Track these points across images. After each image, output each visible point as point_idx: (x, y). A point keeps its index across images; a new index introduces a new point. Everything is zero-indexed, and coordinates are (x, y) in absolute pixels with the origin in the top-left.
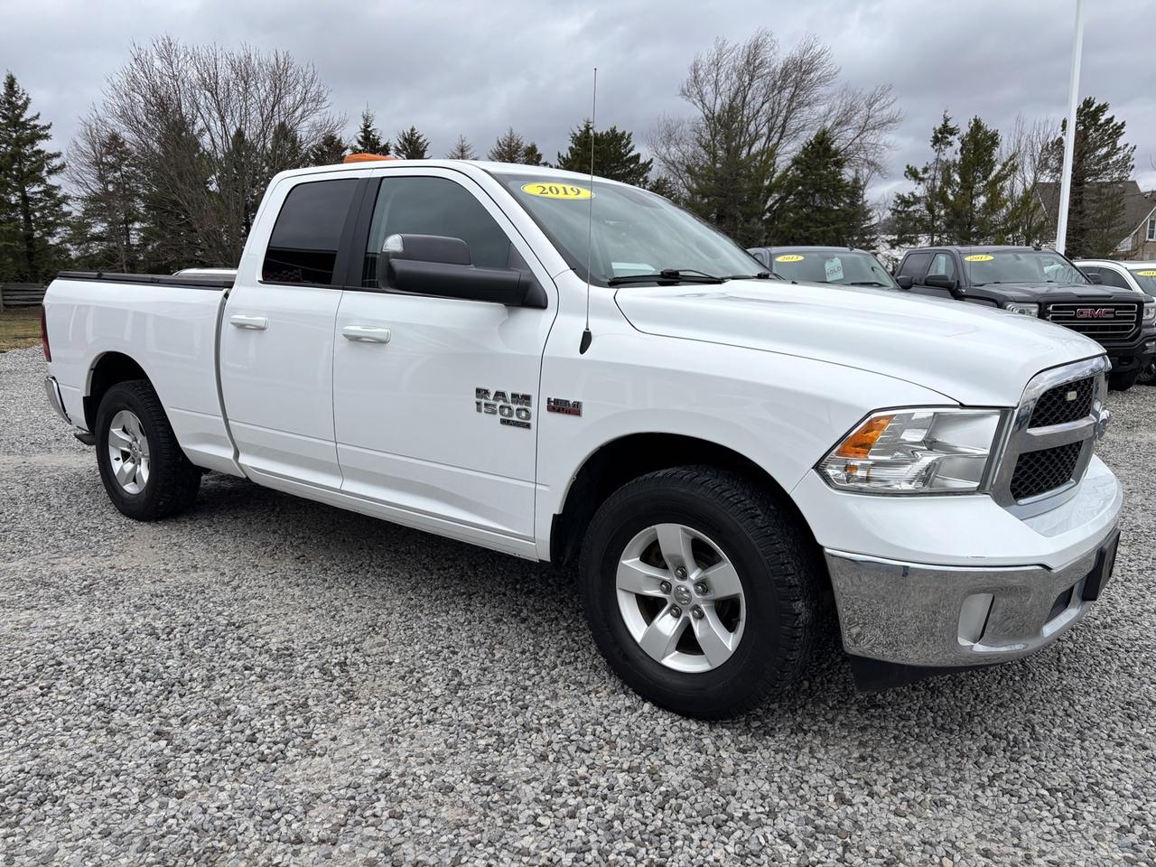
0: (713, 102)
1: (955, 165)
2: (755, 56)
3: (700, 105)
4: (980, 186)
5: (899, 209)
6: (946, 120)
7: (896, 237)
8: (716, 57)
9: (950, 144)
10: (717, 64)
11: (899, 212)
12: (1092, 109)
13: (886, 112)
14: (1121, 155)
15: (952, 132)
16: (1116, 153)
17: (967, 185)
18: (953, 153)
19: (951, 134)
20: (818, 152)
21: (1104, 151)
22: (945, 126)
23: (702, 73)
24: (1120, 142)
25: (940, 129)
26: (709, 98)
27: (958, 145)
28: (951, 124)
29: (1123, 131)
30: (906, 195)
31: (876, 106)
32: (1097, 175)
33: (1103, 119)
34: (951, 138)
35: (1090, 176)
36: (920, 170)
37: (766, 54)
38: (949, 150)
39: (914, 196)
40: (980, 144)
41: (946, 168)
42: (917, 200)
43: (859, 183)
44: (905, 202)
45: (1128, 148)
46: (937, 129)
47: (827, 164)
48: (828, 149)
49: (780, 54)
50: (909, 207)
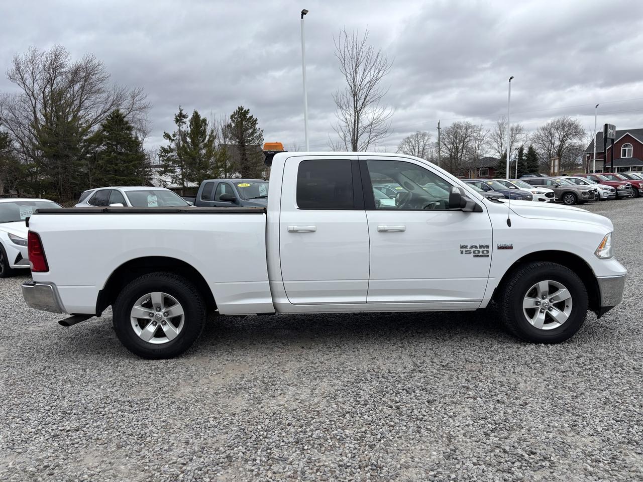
0: (32, 84)
1: (188, 133)
2: (56, 60)
3: (22, 85)
4: (201, 145)
5: (162, 154)
6: (181, 111)
7: (163, 169)
8: (30, 58)
9: (185, 123)
10: (32, 61)
11: (163, 156)
12: (243, 111)
13: (143, 102)
14: (258, 133)
15: (185, 117)
16: (255, 133)
17: (195, 144)
18: (186, 127)
19: (184, 118)
20: (116, 122)
21: (250, 131)
22: (181, 113)
23: (22, 67)
24: (257, 126)
25: (178, 115)
26: (29, 82)
27: (188, 123)
28: (184, 113)
29: (257, 122)
30: (166, 147)
31: (137, 98)
32: (249, 142)
33: (248, 116)
34: (185, 120)
35: (247, 142)
36: (171, 135)
37: (62, 60)
38: (184, 126)
39: (170, 148)
40: (198, 123)
41: (184, 135)
42: (171, 150)
43: (138, 139)
44: (164, 150)
45: (260, 131)
46: (177, 115)
47: (123, 128)
48: (122, 120)
49: (71, 61)
50: (168, 154)
